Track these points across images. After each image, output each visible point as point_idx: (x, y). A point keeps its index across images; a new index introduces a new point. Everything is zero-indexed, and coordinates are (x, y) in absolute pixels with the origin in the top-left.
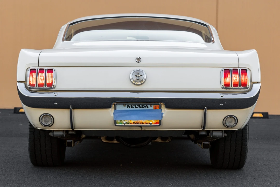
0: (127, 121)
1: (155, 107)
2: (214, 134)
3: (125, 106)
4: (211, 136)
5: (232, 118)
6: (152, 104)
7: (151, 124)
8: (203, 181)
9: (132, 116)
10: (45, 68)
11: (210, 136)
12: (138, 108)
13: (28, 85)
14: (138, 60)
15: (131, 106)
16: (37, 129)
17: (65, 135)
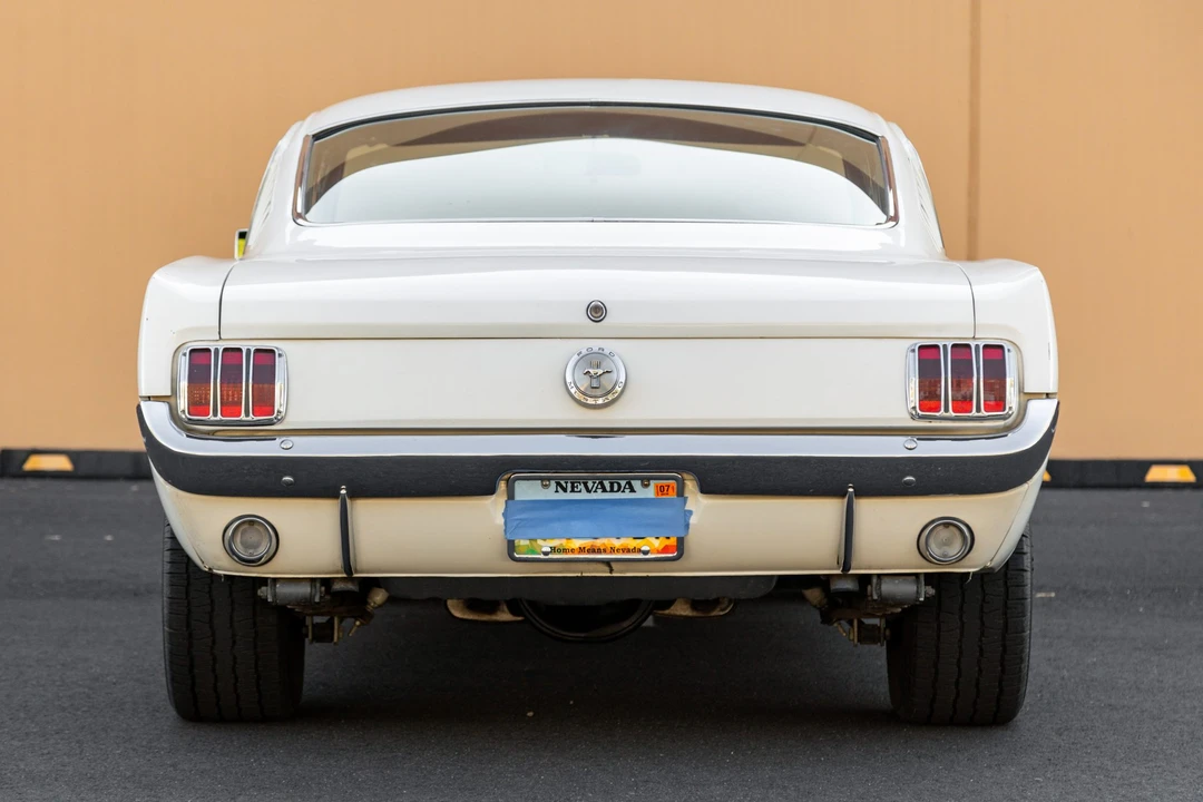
0: (555, 543)
1: (661, 490)
2: (888, 588)
3: (546, 485)
4: (875, 597)
5: (952, 528)
6: (649, 479)
7: (646, 553)
8: (847, 769)
9: (573, 523)
10: (244, 346)
11: (872, 595)
12: (595, 491)
13: (184, 411)
14: (597, 312)
15: (569, 485)
16: (211, 576)
17: (321, 597)
